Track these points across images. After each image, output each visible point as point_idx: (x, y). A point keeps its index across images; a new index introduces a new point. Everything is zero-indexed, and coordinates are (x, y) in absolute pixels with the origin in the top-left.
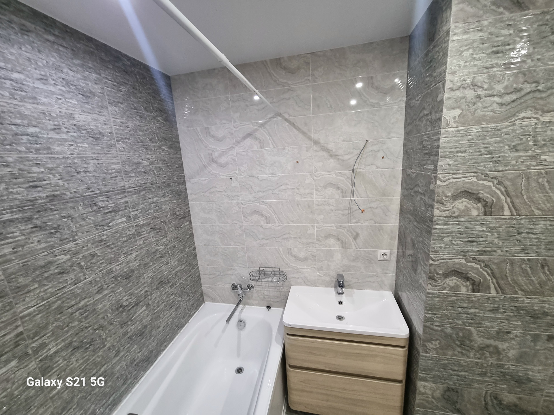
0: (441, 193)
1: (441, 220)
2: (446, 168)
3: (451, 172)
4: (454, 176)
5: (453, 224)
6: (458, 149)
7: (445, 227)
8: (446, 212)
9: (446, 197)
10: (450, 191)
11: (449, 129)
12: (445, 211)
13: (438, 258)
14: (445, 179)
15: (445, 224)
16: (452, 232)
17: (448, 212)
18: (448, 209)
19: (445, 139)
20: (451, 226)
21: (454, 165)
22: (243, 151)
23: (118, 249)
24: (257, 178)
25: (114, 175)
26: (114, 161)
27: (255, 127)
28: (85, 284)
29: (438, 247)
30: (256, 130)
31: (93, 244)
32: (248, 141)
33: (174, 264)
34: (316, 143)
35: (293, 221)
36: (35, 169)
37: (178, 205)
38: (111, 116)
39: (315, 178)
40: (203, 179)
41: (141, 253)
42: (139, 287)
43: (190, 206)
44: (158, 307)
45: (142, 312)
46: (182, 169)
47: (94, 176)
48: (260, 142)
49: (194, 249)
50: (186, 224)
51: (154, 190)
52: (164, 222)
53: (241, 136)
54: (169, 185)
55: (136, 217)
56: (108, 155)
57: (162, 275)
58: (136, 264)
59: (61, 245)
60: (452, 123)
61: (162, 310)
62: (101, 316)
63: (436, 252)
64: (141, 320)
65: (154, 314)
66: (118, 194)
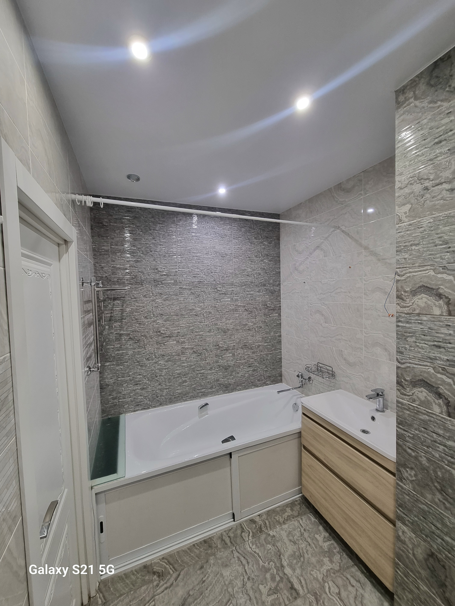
0: (400, 288)
1: (403, 317)
2: (402, 262)
3: (408, 266)
4: (410, 270)
5: (414, 323)
6: (412, 242)
7: (408, 325)
8: (407, 309)
9: (405, 292)
10: (408, 286)
11: (402, 224)
12: (405, 307)
13: (404, 361)
14: (402, 273)
15: (407, 322)
16: (416, 332)
17: (409, 308)
18: (408, 305)
19: (399, 234)
20: (413, 325)
21: (409, 259)
22: (313, 261)
23: (223, 315)
24: (321, 282)
25: (228, 275)
26: (230, 268)
27: (322, 241)
28: (204, 324)
29: (402, 347)
30: (323, 242)
31: (211, 307)
32: (318, 252)
33: (258, 339)
34: (366, 248)
35: (344, 323)
36: (196, 270)
37: (270, 300)
38: (233, 245)
39: (364, 282)
40: (290, 283)
41: (235, 322)
42: (230, 341)
43: (281, 303)
44: (240, 360)
45: (229, 356)
46: (278, 275)
47: (218, 275)
48: (324, 252)
49: (280, 336)
50: (275, 315)
51: (252, 287)
52: (256, 308)
53: (313, 249)
54: (264, 285)
55: (236, 300)
56: (227, 265)
57: (248, 342)
58: (232, 326)
59: (198, 303)
60: (404, 219)
61: (242, 364)
62: (207, 344)
63: (402, 354)
64: (227, 361)
65: (237, 363)
66: (229, 285)
